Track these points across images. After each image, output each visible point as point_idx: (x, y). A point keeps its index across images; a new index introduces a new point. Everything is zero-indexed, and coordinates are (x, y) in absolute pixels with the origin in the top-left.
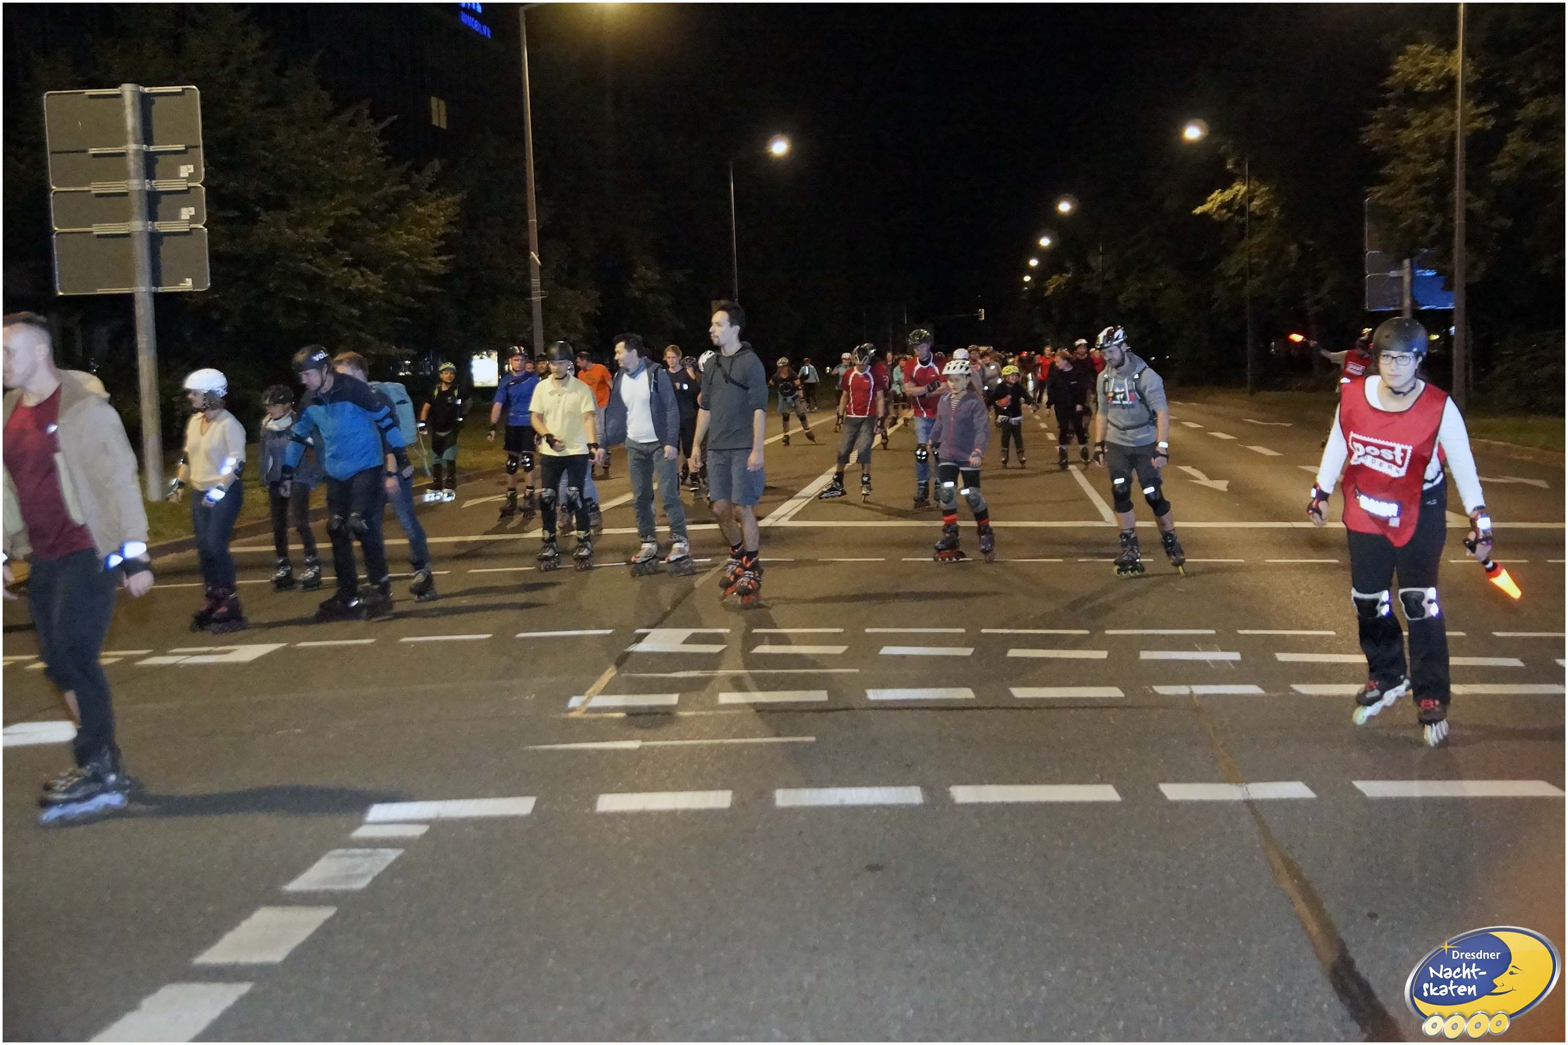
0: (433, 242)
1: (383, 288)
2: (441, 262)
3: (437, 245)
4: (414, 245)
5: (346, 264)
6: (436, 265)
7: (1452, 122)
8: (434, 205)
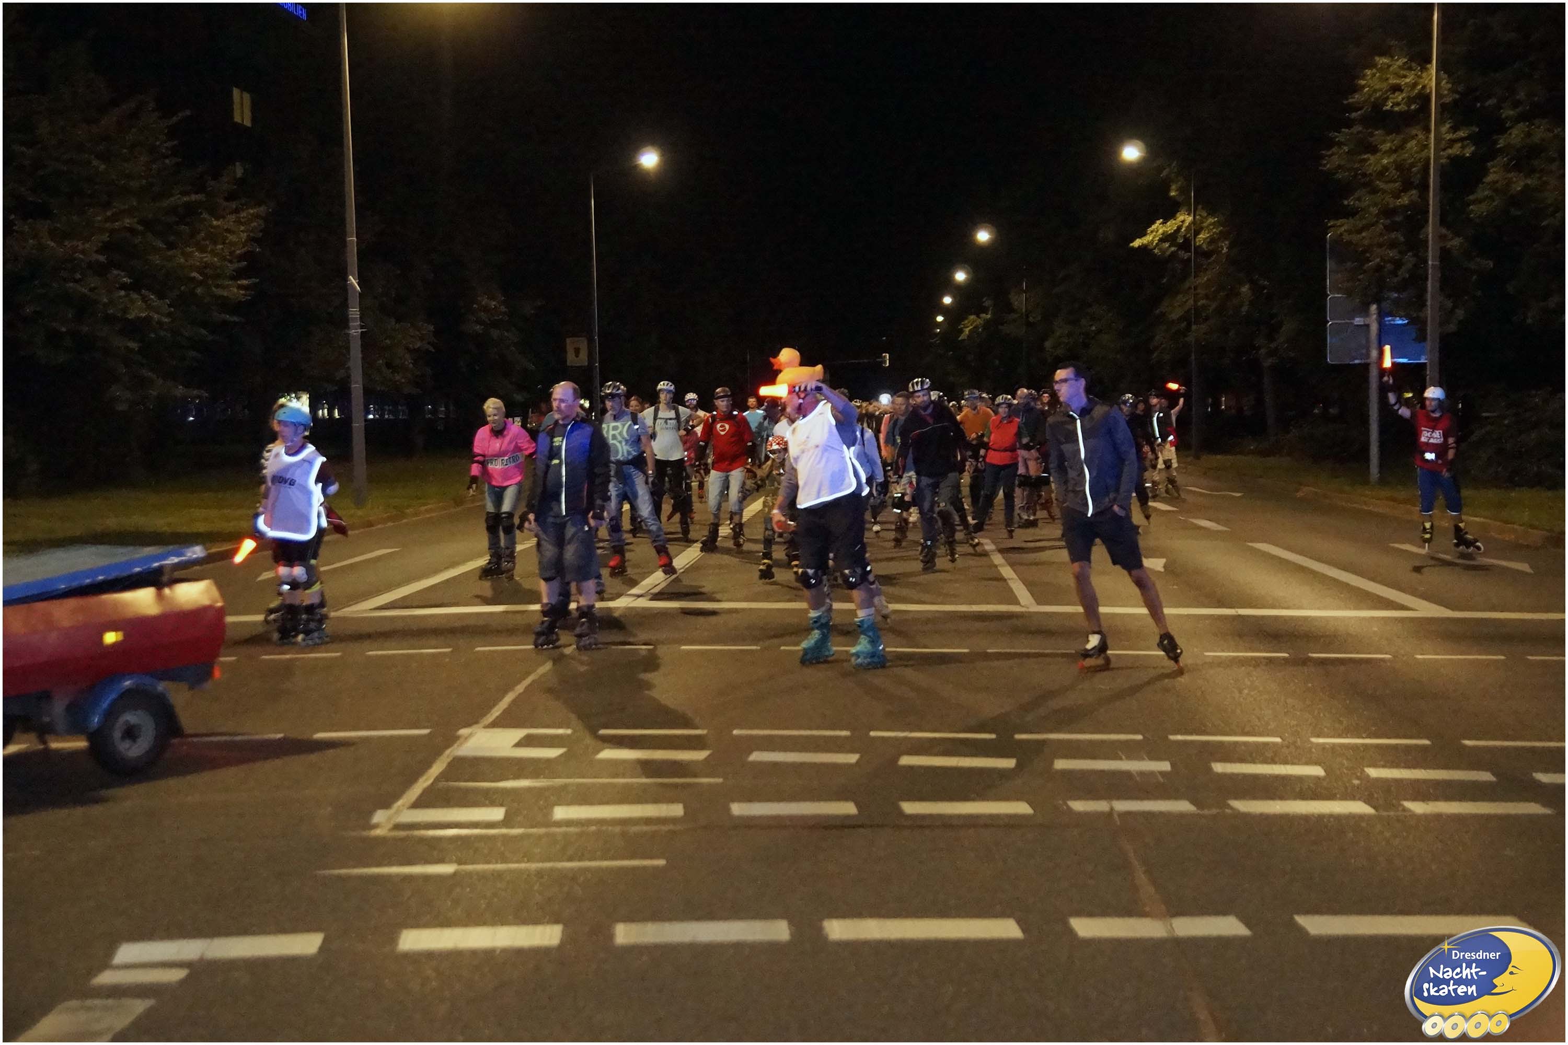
0: (231, 262)
1: (169, 315)
2: (240, 287)
3: (236, 265)
4: (207, 266)
5: (123, 287)
6: (235, 291)
7: (1426, 147)
8: (232, 218)
